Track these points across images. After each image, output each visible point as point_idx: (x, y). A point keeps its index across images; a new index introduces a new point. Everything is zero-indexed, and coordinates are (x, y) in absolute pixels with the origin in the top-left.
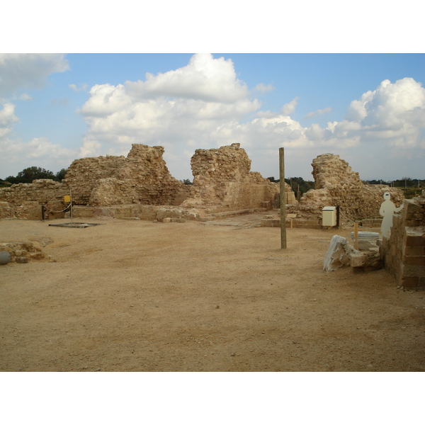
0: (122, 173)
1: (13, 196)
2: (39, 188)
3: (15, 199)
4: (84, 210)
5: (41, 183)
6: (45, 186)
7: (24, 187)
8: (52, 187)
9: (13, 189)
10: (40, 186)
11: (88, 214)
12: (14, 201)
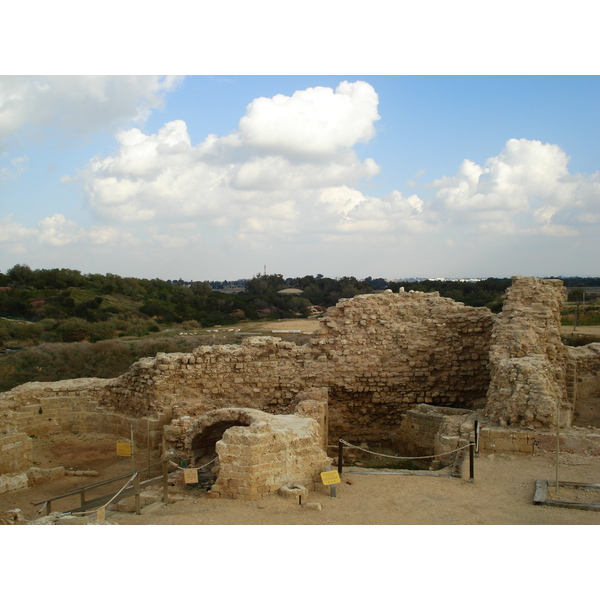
0: (523, 342)
1: (200, 373)
2: (260, 357)
3: (204, 381)
4: (503, 435)
5: (261, 346)
6: (271, 352)
7: (225, 355)
8: (285, 353)
9: (200, 359)
10: (260, 352)
11: (517, 447)
12: (201, 385)
